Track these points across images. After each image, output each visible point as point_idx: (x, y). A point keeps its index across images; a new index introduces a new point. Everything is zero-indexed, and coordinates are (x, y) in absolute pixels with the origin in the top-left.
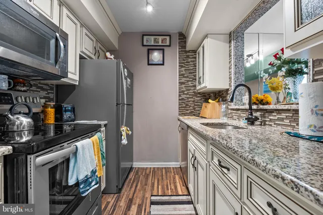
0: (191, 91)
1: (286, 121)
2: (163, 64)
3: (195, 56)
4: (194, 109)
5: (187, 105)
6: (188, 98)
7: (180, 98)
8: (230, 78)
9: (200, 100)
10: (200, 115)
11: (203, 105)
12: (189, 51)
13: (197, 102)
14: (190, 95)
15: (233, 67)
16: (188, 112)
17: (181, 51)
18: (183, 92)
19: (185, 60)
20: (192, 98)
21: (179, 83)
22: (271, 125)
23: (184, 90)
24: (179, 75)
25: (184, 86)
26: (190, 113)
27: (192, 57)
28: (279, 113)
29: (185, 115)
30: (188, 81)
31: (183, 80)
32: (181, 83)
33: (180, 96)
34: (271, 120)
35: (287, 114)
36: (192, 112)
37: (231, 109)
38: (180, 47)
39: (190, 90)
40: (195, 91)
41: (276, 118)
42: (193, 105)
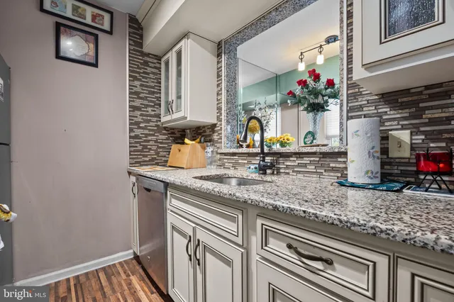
0: (151, 124)
1: (310, 167)
2: (95, 65)
3: (158, 65)
4: (157, 153)
5: (145, 147)
6: (147, 135)
7: (133, 134)
8: (219, 109)
9: (167, 139)
10: (168, 164)
11: (172, 147)
12: (148, 55)
13: (161, 143)
14: (150, 130)
15: (224, 92)
16: (147, 159)
17: (134, 50)
18: (137, 123)
19: (140, 69)
20: (153, 135)
21: (130, 107)
22: (288, 173)
23: (140, 120)
24: (130, 93)
25: (139, 113)
26: (149, 161)
27: (153, 65)
28: (300, 157)
29: (141, 164)
30: (147, 106)
31: (137, 103)
32: (133, 108)
33: (131, 130)
34: (287, 167)
35: (312, 159)
36: (153, 159)
37: (221, 154)
38: (131, 42)
39: (150, 121)
40: (159, 123)
41: (296, 164)
42: (154, 148)
